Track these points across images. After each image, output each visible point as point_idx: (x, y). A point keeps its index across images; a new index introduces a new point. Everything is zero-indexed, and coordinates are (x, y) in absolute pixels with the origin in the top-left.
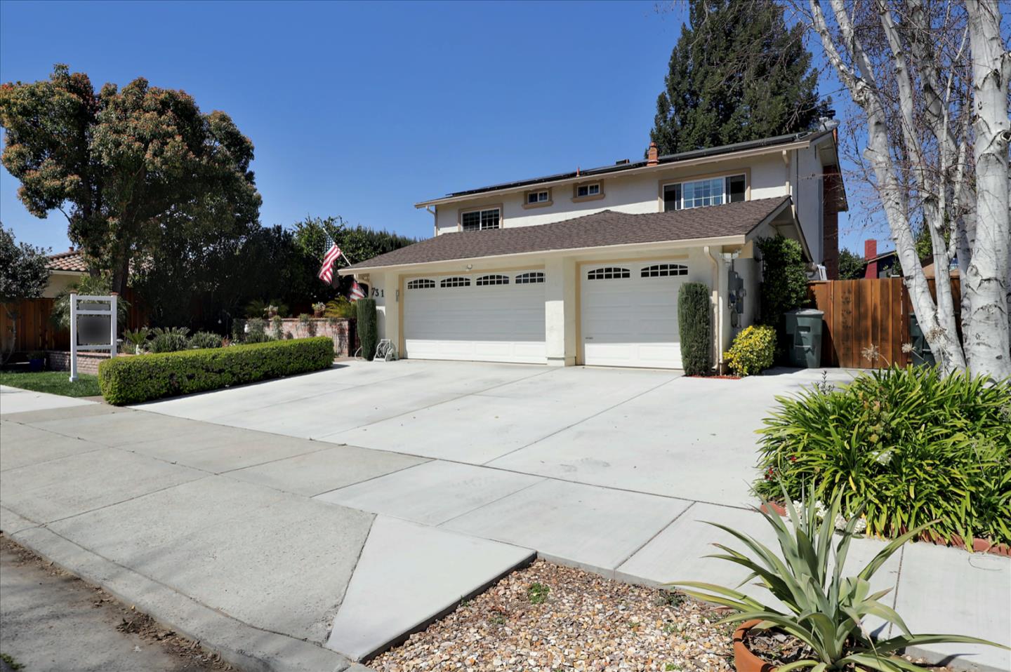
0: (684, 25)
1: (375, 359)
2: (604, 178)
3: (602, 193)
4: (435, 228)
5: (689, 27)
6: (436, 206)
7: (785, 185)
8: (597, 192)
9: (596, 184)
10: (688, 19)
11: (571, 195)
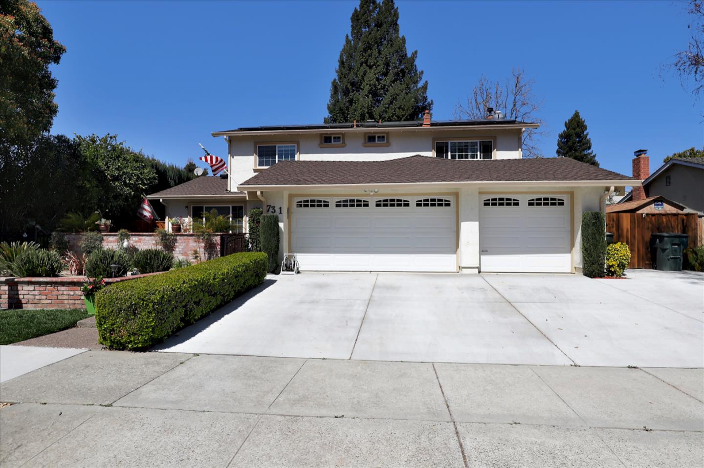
0: (347, 36)
1: (282, 272)
2: (389, 131)
3: (388, 142)
4: (229, 155)
5: (350, 38)
6: (229, 137)
7: (518, 150)
8: (384, 141)
9: (383, 135)
10: (350, 33)
11: (362, 141)
